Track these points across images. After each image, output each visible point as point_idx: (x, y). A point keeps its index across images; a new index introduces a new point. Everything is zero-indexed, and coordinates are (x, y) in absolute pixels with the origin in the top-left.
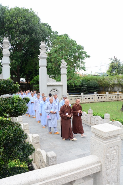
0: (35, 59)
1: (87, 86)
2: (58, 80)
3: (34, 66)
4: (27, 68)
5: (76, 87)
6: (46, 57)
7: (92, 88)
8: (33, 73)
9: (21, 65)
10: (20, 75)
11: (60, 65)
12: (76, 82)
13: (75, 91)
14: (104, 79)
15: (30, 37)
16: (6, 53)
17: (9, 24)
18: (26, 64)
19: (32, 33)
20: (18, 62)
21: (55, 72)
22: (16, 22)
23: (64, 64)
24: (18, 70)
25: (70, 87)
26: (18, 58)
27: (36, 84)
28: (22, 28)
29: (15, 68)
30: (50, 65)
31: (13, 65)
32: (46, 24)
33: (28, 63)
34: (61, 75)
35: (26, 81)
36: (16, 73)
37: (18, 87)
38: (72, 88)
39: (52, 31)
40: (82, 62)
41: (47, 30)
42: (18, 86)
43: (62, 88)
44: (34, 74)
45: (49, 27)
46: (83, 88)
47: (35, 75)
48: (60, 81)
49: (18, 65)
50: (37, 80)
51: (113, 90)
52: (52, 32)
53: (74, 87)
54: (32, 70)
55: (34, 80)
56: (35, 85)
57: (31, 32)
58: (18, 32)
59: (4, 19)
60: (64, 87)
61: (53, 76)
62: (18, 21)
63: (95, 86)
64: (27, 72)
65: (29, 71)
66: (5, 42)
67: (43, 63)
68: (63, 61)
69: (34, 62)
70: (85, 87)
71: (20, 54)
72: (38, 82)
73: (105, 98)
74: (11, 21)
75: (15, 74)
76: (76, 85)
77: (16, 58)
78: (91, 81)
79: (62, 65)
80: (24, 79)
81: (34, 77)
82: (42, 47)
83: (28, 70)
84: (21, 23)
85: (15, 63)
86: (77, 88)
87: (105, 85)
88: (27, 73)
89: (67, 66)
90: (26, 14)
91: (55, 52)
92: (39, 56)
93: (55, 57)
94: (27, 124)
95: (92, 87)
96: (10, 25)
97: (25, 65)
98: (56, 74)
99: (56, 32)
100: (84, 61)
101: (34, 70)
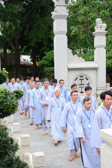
0: (47, 18)
2: (91, 57)
3: (46, 33)
4: (33, 36)
6: (65, 16)
8: (44, 46)
9: (21, 29)
10: (21, 50)
11: (93, 30)
18: (31, 29)
20: (15, 24)
21: (86, 43)
24: (16, 40)
26: (15, 17)
27: (49, 66)
29: (10, 36)
30: (74, 29)
31: (7, 31)
33: (34, 27)
34: (94, 48)
35: (32, 61)
36: (13, 47)
37: (6, 75)
42: (5, 73)
43: (97, 72)
44: (46, 47)
47: (48, 49)
48: (93, 60)
49: (16, 29)
50: (50, 58)
54: (42, 39)
55: (45, 59)
56: (48, 68)
60: (99, 70)
61: (82, 50)
64: (33, 44)
65: (36, 42)
67: (60, 27)
68: (98, 20)
69: (46, 24)
72: (52, 63)
75: (10, 49)
77: (11, 17)
79: (97, 30)
80: (29, 57)
81: (45, 53)
83: (35, 40)
85: (10, 27)
88: (33, 46)
89: (106, 30)
93: (85, 14)
94: (27, 135)
97: (29, 31)
98: (87, 47)
101: (46, 40)
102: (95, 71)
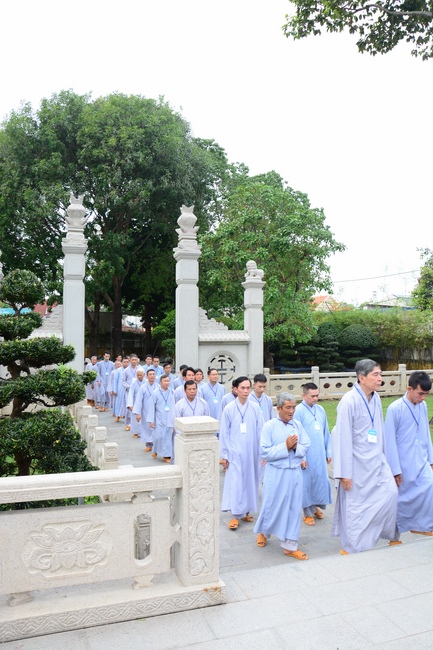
1: (336, 343)
4: (147, 282)
5: (303, 348)
6: (195, 255)
7: (356, 352)
8: (164, 300)
9: (126, 272)
10: (126, 306)
12: (298, 330)
13: (299, 361)
14: (396, 321)
15: (154, 185)
16: (75, 243)
17: (93, 147)
18: (143, 270)
19: (163, 173)
20: (115, 263)
22: (113, 141)
23: (254, 274)
24: (116, 290)
25: (285, 347)
26: (116, 252)
27: (169, 337)
28: (132, 160)
29: (105, 284)
30: (214, 275)
31: (101, 275)
32: (209, 143)
33: (149, 268)
34: (244, 308)
35: (144, 326)
36: (111, 301)
38: (289, 351)
39: (229, 163)
40: (322, 267)
41: (211, 163)
43: (248, 350)
45: (219, 154)
46: (325, 353)
48: (242, 328)
49: (116, 272)
51: (428, 358)
52: (227, 167)
53: (295, 348)
54: (162, 289)
55: (165, 324)
56: (168, 340)
57: (158, 170)
58: (118, 173)
59: (79, 134)
60: (252, 346)
62: (119, 139)
63: (367, 344)
64: (146, 297)
65: (151, 294)
66: (74, 211)
67: (187, 272)
68: (251, 263)
70: (332, 346)
71: (121, 239)
72: (172, 332)
73: (392, 383)
74: (99, 140)
75: (106, 304)
76: (300, 341)
77: (110, 253)
78: (352, 328)
79: (249, 279)
80: (139, 318)
81: (165, 313)
82: (185, 222)
83: (149, 290)
84: (130, 144)
85: (106, 268)
86: (305, 351)
87: (399, 340)
88: (146, 299)
89: (263, 280)
90: (144, 115)
91: (231, 234)
92: (176, 251)
93: (232, 252)
95: (357, 348)
96: (95, 152)
97: (140, 274)
99: (242, 165)
100: (327, 261)
102: (245, 347)
